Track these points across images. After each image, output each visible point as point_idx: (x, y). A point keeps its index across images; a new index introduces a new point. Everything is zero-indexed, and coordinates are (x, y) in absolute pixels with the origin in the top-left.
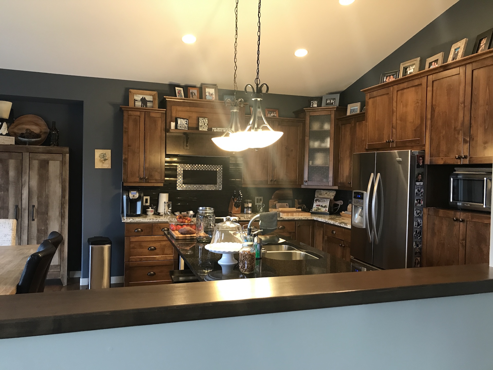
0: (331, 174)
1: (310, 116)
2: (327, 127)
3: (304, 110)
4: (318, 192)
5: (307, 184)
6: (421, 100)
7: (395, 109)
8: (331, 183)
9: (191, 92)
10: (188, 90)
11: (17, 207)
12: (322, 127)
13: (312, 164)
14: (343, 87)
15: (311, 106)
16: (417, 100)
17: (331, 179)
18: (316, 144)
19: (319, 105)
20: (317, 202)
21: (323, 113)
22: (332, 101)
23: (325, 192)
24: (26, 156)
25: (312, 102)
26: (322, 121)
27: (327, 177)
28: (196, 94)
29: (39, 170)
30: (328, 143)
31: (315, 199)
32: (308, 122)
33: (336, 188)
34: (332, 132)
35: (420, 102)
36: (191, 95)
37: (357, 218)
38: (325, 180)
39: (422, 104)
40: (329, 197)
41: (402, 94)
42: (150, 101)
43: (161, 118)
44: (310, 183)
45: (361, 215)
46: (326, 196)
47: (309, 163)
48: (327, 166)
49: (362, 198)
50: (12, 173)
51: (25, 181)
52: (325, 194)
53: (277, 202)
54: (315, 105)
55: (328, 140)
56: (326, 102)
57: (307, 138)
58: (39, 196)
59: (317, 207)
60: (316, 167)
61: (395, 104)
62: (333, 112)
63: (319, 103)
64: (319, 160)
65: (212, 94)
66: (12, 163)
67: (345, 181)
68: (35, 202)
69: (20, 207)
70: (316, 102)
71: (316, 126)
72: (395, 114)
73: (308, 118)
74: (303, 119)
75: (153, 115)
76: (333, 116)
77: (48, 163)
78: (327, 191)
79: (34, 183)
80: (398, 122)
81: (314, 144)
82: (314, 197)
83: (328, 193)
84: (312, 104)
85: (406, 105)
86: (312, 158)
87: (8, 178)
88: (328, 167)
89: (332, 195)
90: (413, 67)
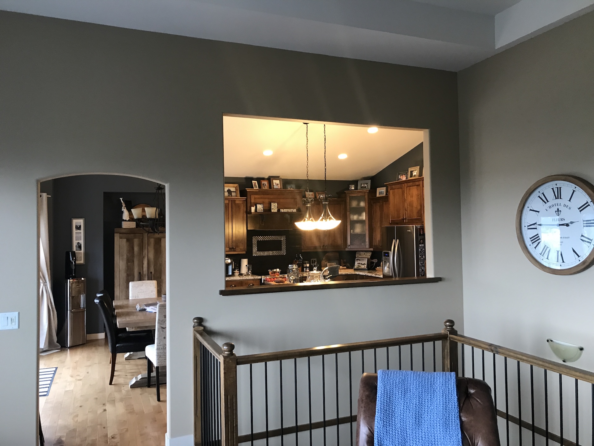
0: (367, 240)
1: (350, 197)
2: (362, 204)
3: (345, 192)
4: (358, 253)
5: (350, 248)
6: (420, 194)
7: (406, 198)
8: (367, 246)
9: (263, 183)
10: (261, 183)
11: (140, 273)
12: (359, 204)
13: (353, 232)
14: (373, 173)
15: (350, 189)
16: (418, 194)
17: (367, 243)
18: (355, 217)
19: (356, 188)
20: (358, 261)
21: (359, 195)
22: (365, 185)
23: (363, 253)
24: (146, 235)
25: (350, 186)
26: (359, 200)
27: (365, 241)
28: (267, 185)
29: (154, 246)
30: (364, 216)
31: (356, 259)
32: (348, 201)
33: (372, 249)
34: (367, 208)
35: (419, 195)
36: (263, 186)
37: (386, 269)
38: (363, 244)
39: (421, 197)
40: (367, 257)
41: (409, 189)
42: (233, 192)
43: (243, 204)
44: (352, 247)
45: (389, 267)
46: (364, 256)
47: (350, 231)
48: (364, 233)
49: (388, 256)
50: (136, 249)
51: (145, 254)
52: (363, 255)
53: (327, 262)
54: (353, 188)
55: (364, 214)
56: (361, 186)
57: (348, 213)
58: (155, 265)
59: (358, 264)
60: (356, 234)
61: (406, 195)
62: (367, 193)
63: (355, 187)
64: (358, 229)
65: (278, 184)
66: (136, 242)
67: (378, 244)
68: (152, 270)
69: (142, 273)
70: (353, 186)
71: (354, 204)
72: (406, 201)
73: (348, 198)
74: (345, 199)
75: (237, 202)
76: (366, 196)
77: (161, 240)
78: (365, 252)
79: (151, 255)
80: (408, 206)
81: (354, 217)
82: (355, 257)
83: (366, 254)
84: (350, 187)
85: (412, 197)
86: (352, 228)
87: (133, 252)
88: (365, 235)
89: (369, 255)
90: (416, 172)
